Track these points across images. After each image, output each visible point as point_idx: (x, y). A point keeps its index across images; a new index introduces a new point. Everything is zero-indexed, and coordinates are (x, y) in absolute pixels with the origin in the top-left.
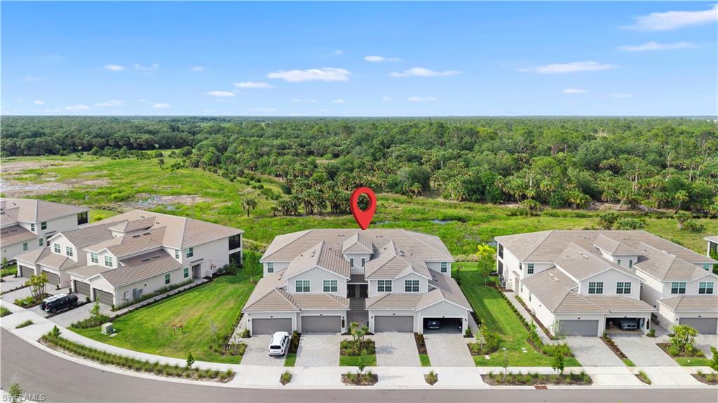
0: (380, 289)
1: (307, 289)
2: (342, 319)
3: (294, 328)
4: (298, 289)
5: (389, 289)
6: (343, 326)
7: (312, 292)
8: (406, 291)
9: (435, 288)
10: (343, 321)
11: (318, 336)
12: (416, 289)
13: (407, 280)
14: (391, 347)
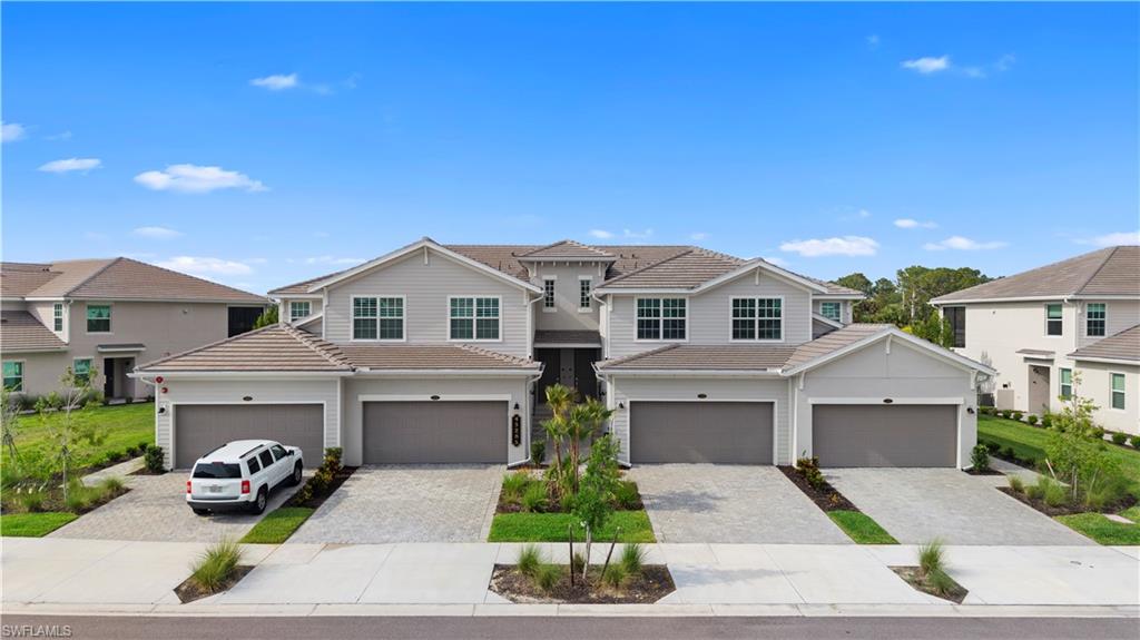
0: (647, 330)
1: (392, 329)
2: (511, 413)
3: (332, 437)
4: (363, 328)
5: (676, 329)
6: (517, 441)
7: (410, 338)
8: (736, 335)
9: (835, 329)
10: (517, 421)
11: (421, 472)
12: (771, 329)
13: (740, 297)
14: (704, 494)
